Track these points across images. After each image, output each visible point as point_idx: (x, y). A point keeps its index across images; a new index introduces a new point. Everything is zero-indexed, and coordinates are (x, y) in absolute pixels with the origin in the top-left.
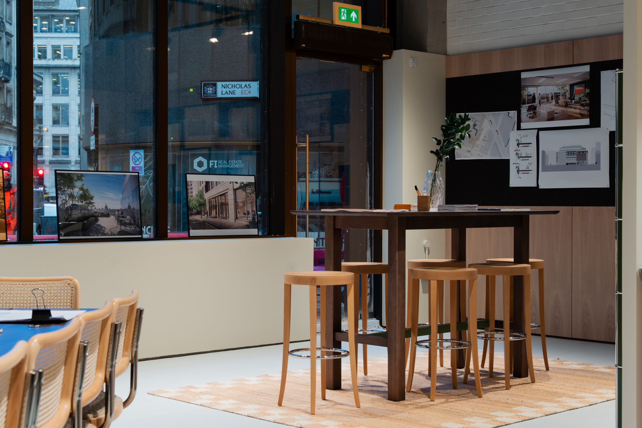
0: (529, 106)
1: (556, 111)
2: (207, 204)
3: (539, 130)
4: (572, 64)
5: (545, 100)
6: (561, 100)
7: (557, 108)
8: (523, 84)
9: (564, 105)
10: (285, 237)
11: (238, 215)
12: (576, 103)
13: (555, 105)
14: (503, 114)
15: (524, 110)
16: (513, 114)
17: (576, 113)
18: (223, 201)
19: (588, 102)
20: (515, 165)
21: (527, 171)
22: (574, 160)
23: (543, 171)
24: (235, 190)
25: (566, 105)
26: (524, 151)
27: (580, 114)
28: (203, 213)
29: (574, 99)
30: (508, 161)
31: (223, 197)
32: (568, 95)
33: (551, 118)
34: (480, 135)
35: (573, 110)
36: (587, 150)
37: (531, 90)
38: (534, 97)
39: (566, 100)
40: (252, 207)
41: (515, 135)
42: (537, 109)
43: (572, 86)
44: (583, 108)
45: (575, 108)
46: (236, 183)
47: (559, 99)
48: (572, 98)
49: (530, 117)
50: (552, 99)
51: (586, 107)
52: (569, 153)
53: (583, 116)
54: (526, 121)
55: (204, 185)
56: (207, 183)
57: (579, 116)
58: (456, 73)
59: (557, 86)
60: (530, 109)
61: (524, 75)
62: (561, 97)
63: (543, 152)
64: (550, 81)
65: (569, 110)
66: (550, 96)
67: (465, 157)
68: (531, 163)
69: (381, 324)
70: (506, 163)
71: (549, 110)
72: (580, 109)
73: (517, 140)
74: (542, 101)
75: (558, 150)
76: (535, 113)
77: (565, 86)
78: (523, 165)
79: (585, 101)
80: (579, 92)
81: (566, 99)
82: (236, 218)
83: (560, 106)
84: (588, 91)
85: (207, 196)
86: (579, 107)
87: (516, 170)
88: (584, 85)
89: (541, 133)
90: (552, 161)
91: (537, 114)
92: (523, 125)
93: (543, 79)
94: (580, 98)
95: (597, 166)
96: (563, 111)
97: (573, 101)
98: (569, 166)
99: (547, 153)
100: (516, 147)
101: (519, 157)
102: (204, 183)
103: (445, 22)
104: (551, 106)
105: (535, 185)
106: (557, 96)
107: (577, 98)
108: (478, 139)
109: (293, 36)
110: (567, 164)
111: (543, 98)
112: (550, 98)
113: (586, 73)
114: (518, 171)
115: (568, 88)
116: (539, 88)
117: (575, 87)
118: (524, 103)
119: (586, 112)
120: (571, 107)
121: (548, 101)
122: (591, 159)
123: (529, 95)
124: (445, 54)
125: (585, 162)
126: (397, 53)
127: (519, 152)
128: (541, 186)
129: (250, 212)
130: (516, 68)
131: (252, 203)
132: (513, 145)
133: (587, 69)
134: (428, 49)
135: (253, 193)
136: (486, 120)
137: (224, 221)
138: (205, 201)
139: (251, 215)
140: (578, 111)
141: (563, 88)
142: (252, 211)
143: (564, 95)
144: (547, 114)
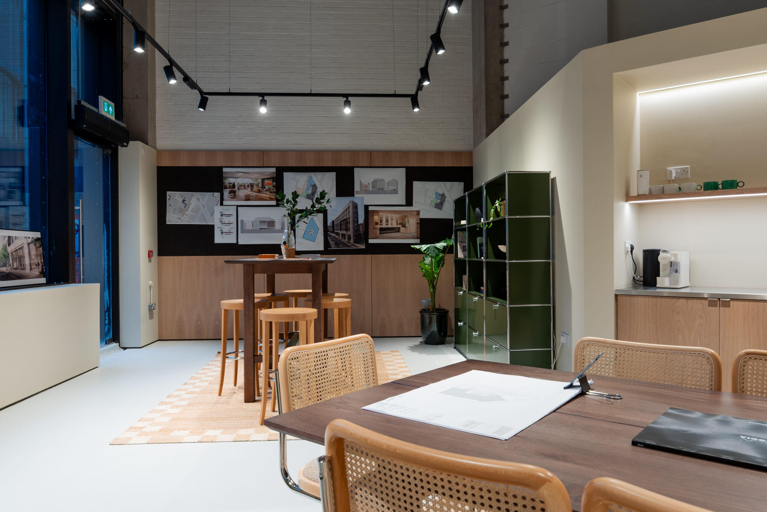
0: (230, 191)
1: (251, 195)
2: (10, 256)
3: (238, 206)
4: (262, 166)
5: (243, 187)
6: (255, 188)
7: (252, 193)
8: (224, 175)
9: (257, 191)
10: (69, 283)
11: (32, 267)
12: (266, 190)
13: (251, 191)
14: (208, 195)
15: (226, 193)
16: (217, 195)
17: (266, 197)
18: (21, 254)
19: (275, 191)
20: (220, 229)
21: (229, 233)
22: (266, 227)
23: (242, 233)
24: (29, 244)
25: (259, 191)
26: (226, 220)
27: (270, 198)
28: (8, 266)
29: (265, 188)
30: (213, 226)
31: (21, 251)
32: (260, 185)
33: (248, 198)
34: (189, 207)
35: (264, 195)
36: (275, 220)
37: (232, 180)
38: (234, 186)
39: (259, 189)
40: (41, 259)
41: (218, 209)
42: (237, 193)
43: (263, 180)
44: (271, 194)
45: (265, 194)
46: (29, 238)
47: (254, 187)
48: (263, 187)
49: (231, 198)
50: (248, 187)
51: (273, 194)
52: (262, 222)
53: (271, 199)
54: (228, 200)
55: (7, 239)
56: (9, 237)
57: (268, 199)
58: (166, 163)
59: (252, 179)
60: (231, 192)
61: (225, 170)
62: (255, 186)
63: (242, 221)
64: (246, 175)
65: (261, 195)
66: (246, 185)
67: (176, 222)
68: (233, 228)
69: (119, 346)
70: (212, 228)
71: (246, 194)
72: (269, 195)
73: (221, 212)
74: (240, 188)
75: (253, 220)
76: (235, 195)
77: (258, 179)
78: (226, 229)
79: (273, 190)
80: (269, 184)
81: (258, 187)
82: (31, 269)
83: (254, 191)
84: (275, 184)
85: (10, 249)
86: (269, 193)
87: (220, 232)
88: (272, 180)
89: (239, 208)
90: (249, 226)
91: (237, 196)
92: (225, 203)
93: (241, 174)
94: (269, 188)
95: (282, 230)
96: (257, 196)
97: (264, 189)
98: (261, 230)
99: (245, 222)
100: (220, 217)
101: (222, 224)
102: (7, 237)
103: (155, 127)
104: (248, 192)
105: (235, 242)
106: (252, 186)
107: (267, 187)
108: (187, 210)
109: (73, 117)
110: (260, 229)
111: (241, 186)
112: (247, 186)
113: (274, 172)
114: (222, 233)
115: (260, 181)
116: (238, 179)
117: (265, 181)
118: (226, 188)
119: (273, 197)
120: (263, 193)
121: (245, 188)
122: (278, 226)
123: (229, 183)
124: (156, 149)
125: (273, 228)
126: (131, 143)
127: (223, 220)
128: (241, 242)
129: (40, 264)
130: (218, 164)
131: (40, 255)
132: (217, 215)
133: (274, 170)
134: (149, 144)
135: (40, 247)
136: (194, 198)
137: (22, 272)
138: (9, 254)
139: (40, 266)
140: (268, 196)
141: (256, 180)
142: (41, 262)
143: (257, 185)
144: (244, 197)
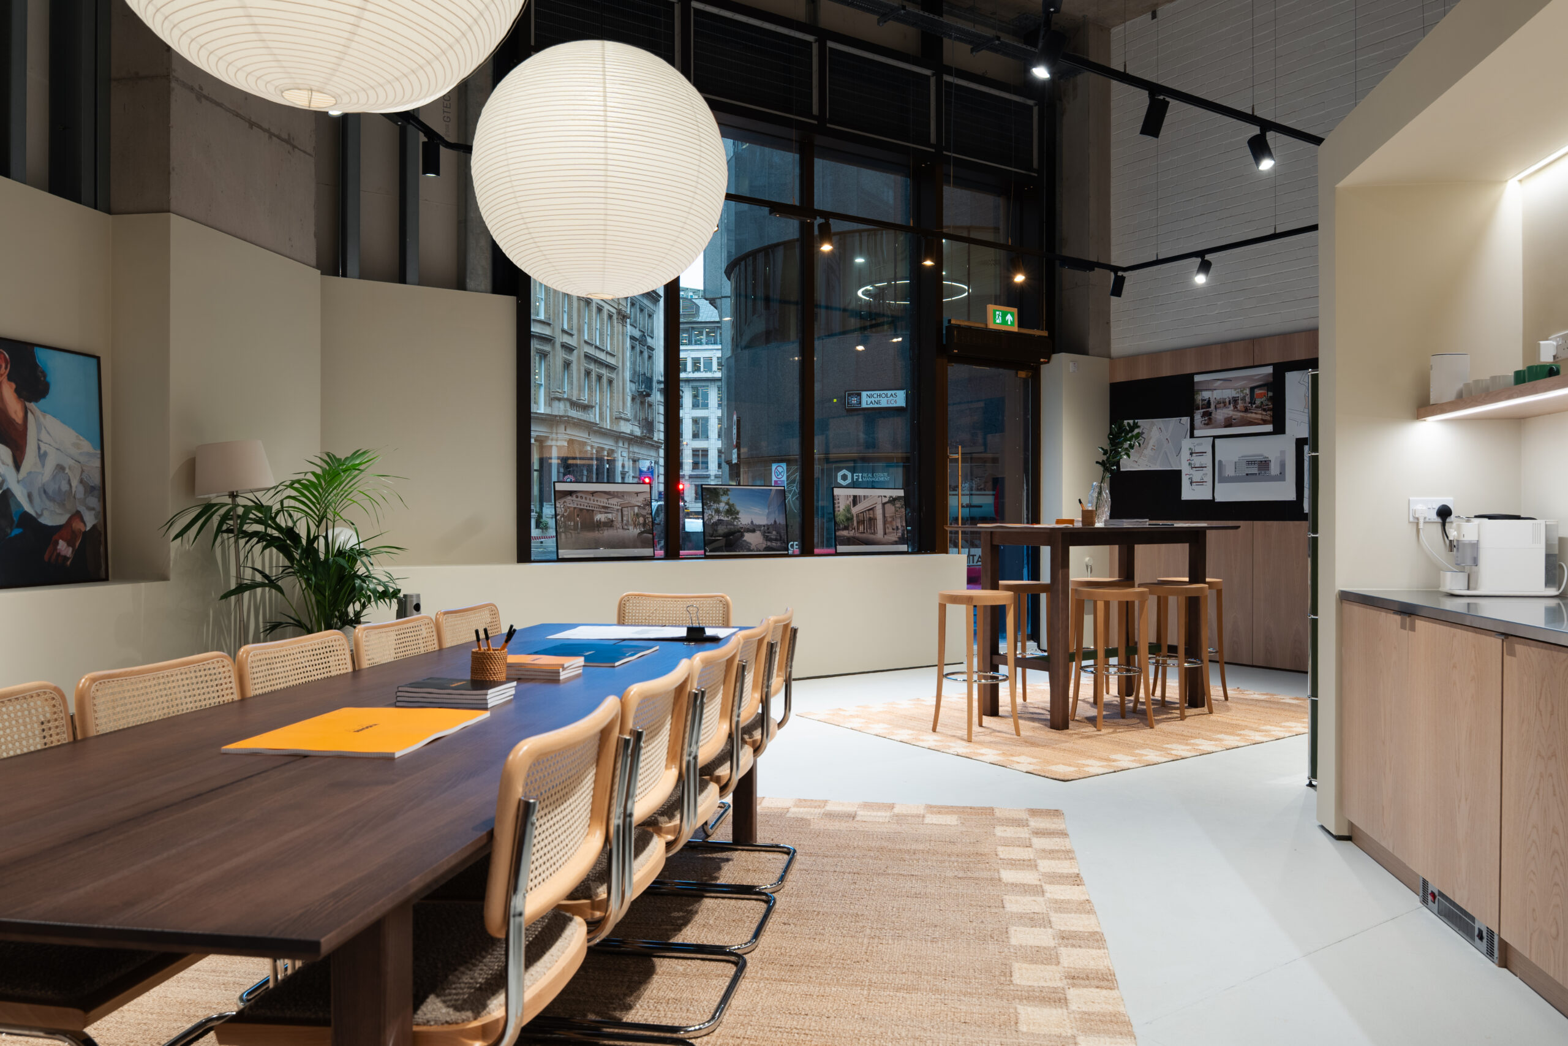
0: (1204, 412)
1: (1234, 417)
2: (855, 519)
3: (1215, 437)
4: (1252, 364)
5: (1222, 405)
6: (1240, 405)
7: (1235, 413)
8: (1196, 388)
9: (1243, 410)
10: (936, 553)
11: (887, 531)
12: (1256, 407)
13: (1234, 411)
14: (1173, 421)
15: (1198, 416)
16: (1186, 420)
17: (1257, 419)
18: (871, 516)
19: (1271, 406)
20: (1188, 477)
21: (1201, 483)
22: (1255, 471)
23: (1219, 482)
24: (884, 504)
25: (1246, 410)
26: (1197, 460)
27: (1262, 419)
28: (850, 529)
29: (1254, 403)
30: (1179, 472)
31: (871, 512)
32: (1248, 399)
33: (1229, 424)
34: (1148, 444)
35: (1253, 415)
36: (1270, 459)
37: (1206, 395)
38: (1209, 402)
39: (1245, 405)
40: (901, 522)
41: (1187, 443)
42: (1213, 415)
43: (1252, 389)
44: (1265, 413)
45: (1256, 413)
46: (885, 497)
47: (1238, 404)
48: (1252, 402)
49: (1205, 424)
50: (1230, 404)
51: (1269, 412)
52: (1250, 463)
53: (1265, 422)
54: (1201, 428)
55: (851, 499)
56: (855, 497)
57: (1261, 422)
58: (1121, 377)
59: (1235, 389)
60: (1204, 415)
61: (1197, 378)
62: (1240, 401)
63: (1220, 462)
64: (1228, 384)
65: (1249, 415)
66: (1227, 400)
67: (1131, 467)
68: (1206, 474)
69: (1039, 646)
70: (1177, 474)
71: (1226, 416)
72: (1262, 414)
73: (1190, 449)
74: (1218, 406)
75: (1236, 459)
76: (1210, 419)
77: (1244, 389)
78: (1197, 476)
79: (1267, 405)
80: (1261, 396)
81: (1245, 403)
82: (885, 533)
83: (1238, 411)
84: (1270, 394)
85: (855, 510)
86: (1260, 412)
87: (1189, 482)
88: (1266, 388)
89: (1217, 441)
90: (1230, 471)
91: (1213, 421)
92: (1197, 433)
93: (1219, 382)
94: (1262, 402)
95: (1281, 477)
96: (1242, 417)
97: (1254, 406)
98: (1249, 477)
99: (1224, 463)
100: (1188, 457)
101: (1192, 468)
102: (852, 497)
103: (1108, 323)
104: (1228, 412)
105: (1210, 498)
106: (1235, 401)
107: (1258, 402)
108: (1146, 448)
109: (944, 342)
110: (1247, 474)
111: (1219, 403)
112: (1228, 403)
113: (1269, 374)
114: (1191, 483)
115: (1248, 391)
116: (1215, 392)
117: (1256, 390)
118: (1198, 409)
119: (1268, 418)
120: (1252, 413)
121: (1225, 405)
122: (1274, 469)
123: (1203, 400)
124: (1109, 357)
125: (1267, 472)
126: (1055, 357)
127: (1193, 462)
128: (1218, 499)
129: (900, 527)
130: (1188, 371)
131: (901, 517)
132: (1185, 454)
133: (1269, 370)
134: (1090, 352)
135: (902, 507)
136: (1155, 428)
137: (872, 536)
138: (853, 515)
139: (900, 531)
140: (1259, 417)
141: (1242, 391)
142: (902, 526)
143: (1243, 399)
144: (1223, 421)
